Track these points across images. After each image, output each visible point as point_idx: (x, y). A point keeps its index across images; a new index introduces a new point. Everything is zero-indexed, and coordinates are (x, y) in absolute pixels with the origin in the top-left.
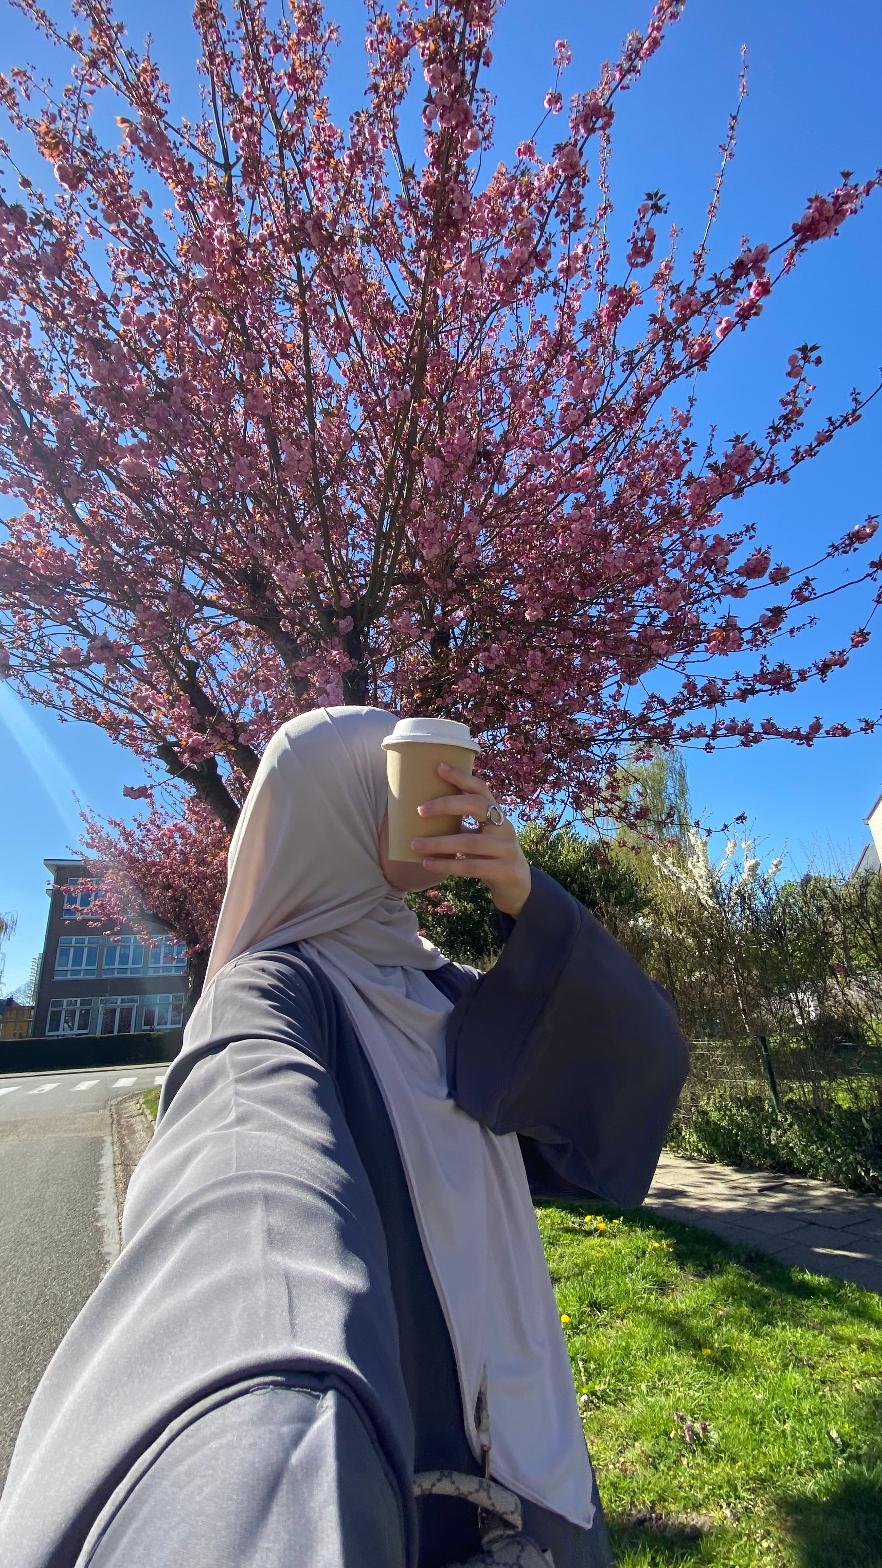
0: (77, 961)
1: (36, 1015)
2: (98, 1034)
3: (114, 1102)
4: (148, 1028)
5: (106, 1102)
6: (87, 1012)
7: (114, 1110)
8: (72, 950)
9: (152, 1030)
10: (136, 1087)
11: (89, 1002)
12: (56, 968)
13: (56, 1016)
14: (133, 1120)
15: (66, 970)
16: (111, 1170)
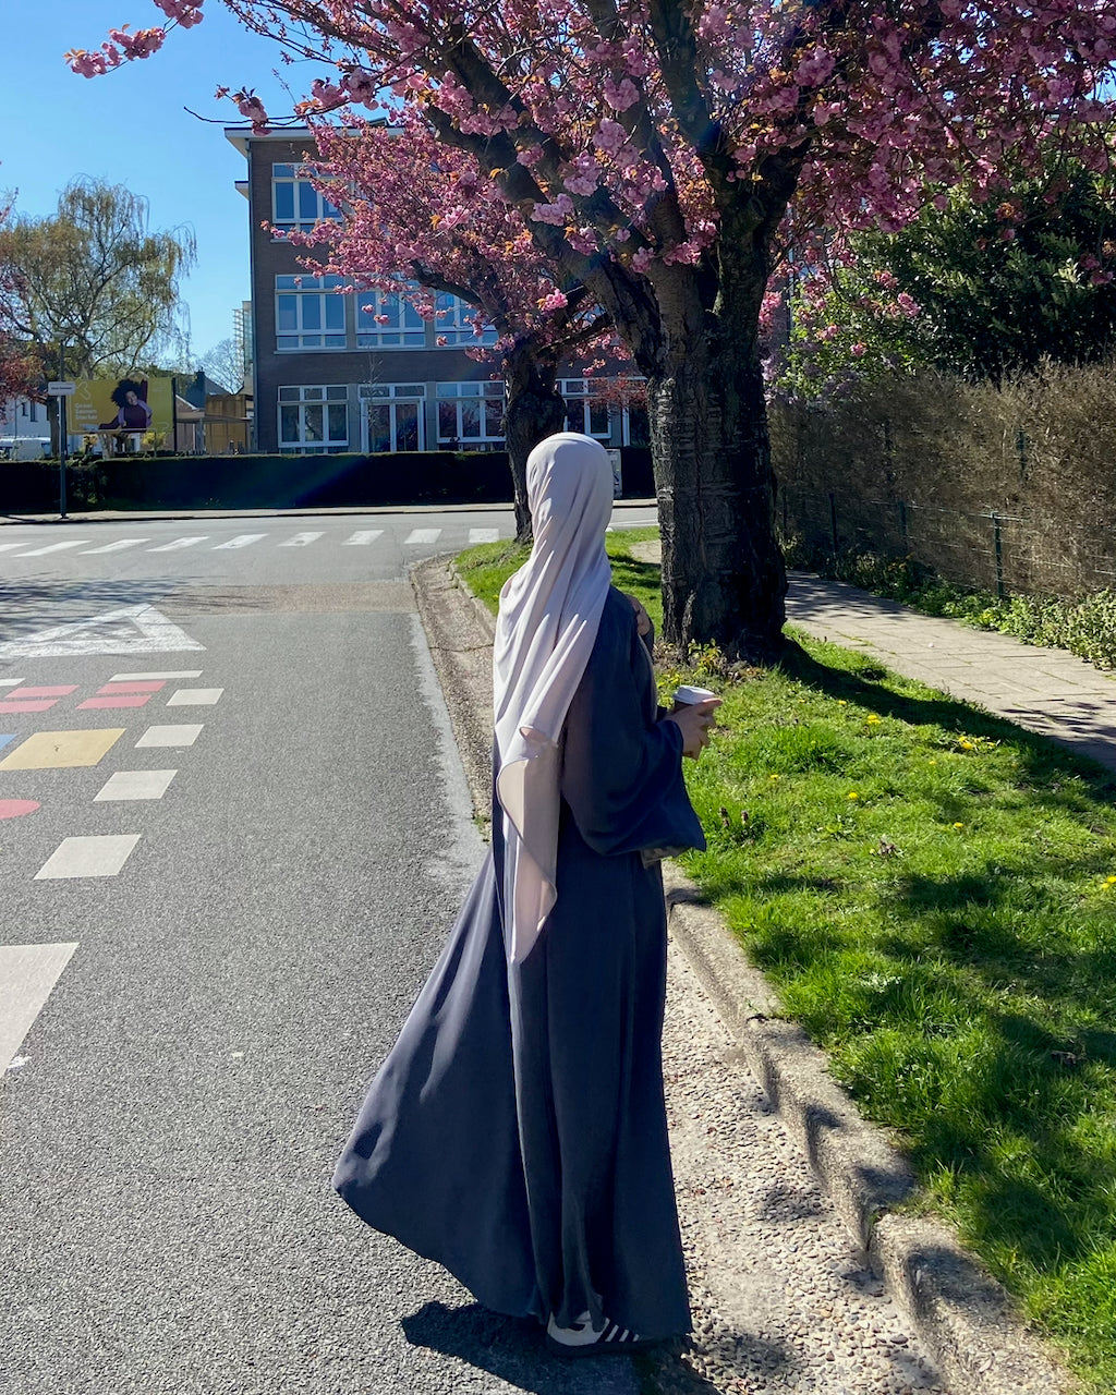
0: (311, 320)
1: (259, 410)
2: (365, 451)
3: (412, 566)
4: (447, 440)
5: (401, 565)
6: (342, 409)
7: (414, 579)
8: (299, 298)
9: (454, 446)
10: (443, 545)
11: (342, 393)
12: (279, 332)
13: (291, 416)
14: (445, 595)
15: (297, 336)
16: (427, 653)
